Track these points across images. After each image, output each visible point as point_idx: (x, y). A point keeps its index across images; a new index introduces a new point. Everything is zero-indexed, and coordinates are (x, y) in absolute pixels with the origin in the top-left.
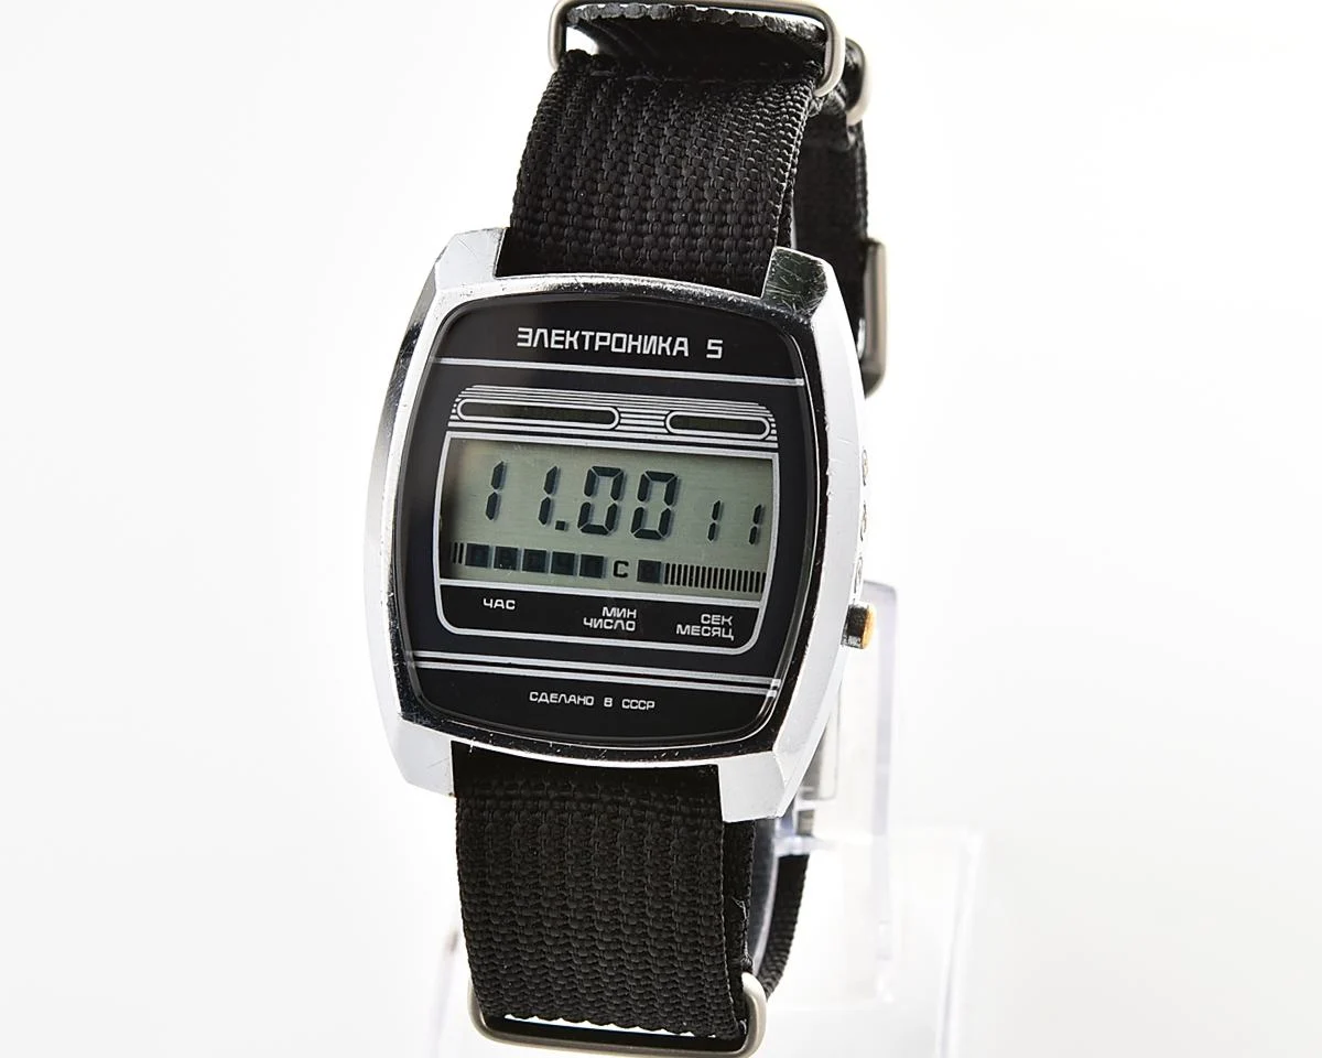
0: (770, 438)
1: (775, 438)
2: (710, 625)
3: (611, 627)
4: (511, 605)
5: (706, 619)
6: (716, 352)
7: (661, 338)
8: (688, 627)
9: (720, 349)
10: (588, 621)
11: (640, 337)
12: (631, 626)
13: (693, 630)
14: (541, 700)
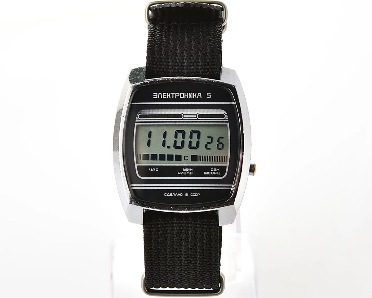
0: (226, 119)
1: (228, 119)
2: (213, 171)
3: (186, 174)
4: (157, 170)
5: (212, 170)
6: (209, 96)
7: (194, 93)
8: (207, 172)
9: (210, 95)
10: (179, 173)
11: (188, 93)
12: (191, 173)
13: (209, 173)
14: (168, 195)
